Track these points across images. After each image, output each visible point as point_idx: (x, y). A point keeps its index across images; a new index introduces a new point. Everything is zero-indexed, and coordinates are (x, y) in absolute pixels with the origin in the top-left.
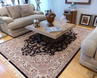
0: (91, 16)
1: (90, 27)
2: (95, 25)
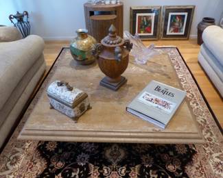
1: (159, 39)
2: (168, 33)
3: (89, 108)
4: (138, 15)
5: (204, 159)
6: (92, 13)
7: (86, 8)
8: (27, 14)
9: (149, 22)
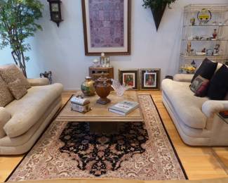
0: (136, 72)
1: (139, 90)
2: (145, 86)
3: (90, 110)
4: (124, 74)
5: (153, 142)
6: (94, 72)
7: (90, 69)
8: (51, 73)
9: (132, 79)
